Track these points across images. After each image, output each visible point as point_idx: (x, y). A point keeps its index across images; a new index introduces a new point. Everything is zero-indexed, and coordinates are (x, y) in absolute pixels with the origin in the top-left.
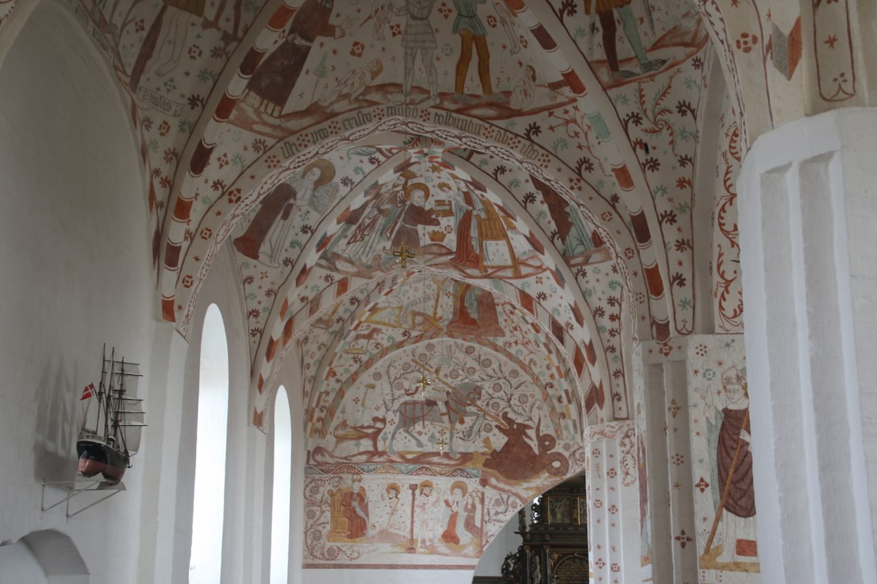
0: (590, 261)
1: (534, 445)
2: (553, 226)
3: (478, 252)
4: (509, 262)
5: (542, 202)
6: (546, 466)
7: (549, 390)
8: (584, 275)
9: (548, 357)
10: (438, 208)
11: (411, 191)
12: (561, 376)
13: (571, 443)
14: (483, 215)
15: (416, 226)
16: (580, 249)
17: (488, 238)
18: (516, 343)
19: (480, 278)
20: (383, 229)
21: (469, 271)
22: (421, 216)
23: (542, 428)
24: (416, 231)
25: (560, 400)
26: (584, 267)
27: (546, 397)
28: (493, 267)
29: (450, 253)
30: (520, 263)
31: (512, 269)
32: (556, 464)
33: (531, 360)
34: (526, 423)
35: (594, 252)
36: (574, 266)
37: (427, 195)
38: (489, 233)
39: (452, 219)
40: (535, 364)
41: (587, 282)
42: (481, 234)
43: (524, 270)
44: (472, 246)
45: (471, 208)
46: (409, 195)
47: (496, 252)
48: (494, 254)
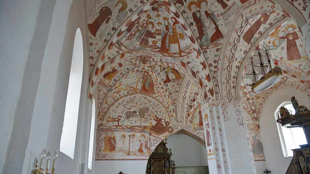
0: (209, 48)
1: (164, 124)
2: (198, 35)
3: (168, 48)
4: (178, 52)
5: (195, 26)
6: (168, 130)
7: (167, 109)
8: (206, 52)
9: (169, 99)
10: (156, 32)
11: (148, 24)
12: (172, 105)
13: (174, 124)
14: (171, 34)
15: (148, 38)
16: (206, 43)
17: (172, 43)
18: (159, 96)
19: (168, 56)
20: (138, 37)
21: (164, 54)
22: (150, 34)
23: (166, 119)
24: (148, 40)
25: (171, 112)
26: (206, 50)
27: (167, 111)
28: (172, 53)
29: (159, 48)
30: (182, 52)
31: (179, 54)
32: (170, 129)
33: (163, 101)
34: (162, 118)
35: (210, 45)
36: (203, 49)
37: (153, 27)
38: (173, 41)
39: (160, 36)
40: (164, 102)
41: (207, 55)
42: (169, 42)
43: (183, 54)
44: (166, 46)
45: (168, 32)
46: (148, 26)
47: (174, 48)
48: (173, 49)
